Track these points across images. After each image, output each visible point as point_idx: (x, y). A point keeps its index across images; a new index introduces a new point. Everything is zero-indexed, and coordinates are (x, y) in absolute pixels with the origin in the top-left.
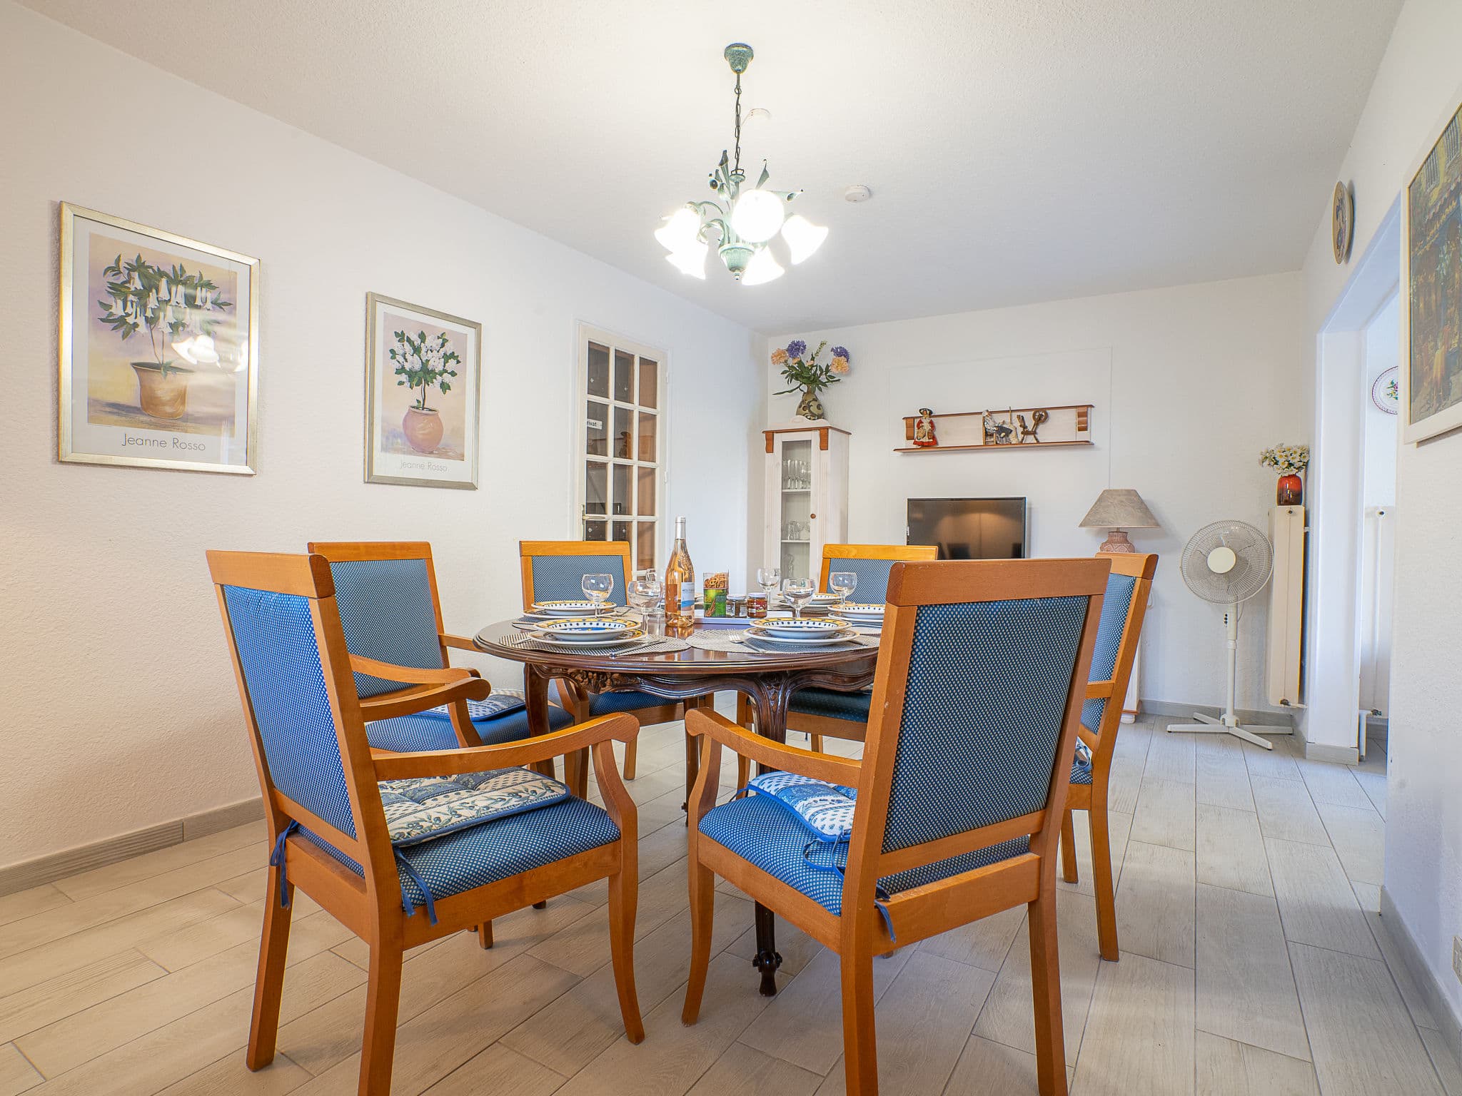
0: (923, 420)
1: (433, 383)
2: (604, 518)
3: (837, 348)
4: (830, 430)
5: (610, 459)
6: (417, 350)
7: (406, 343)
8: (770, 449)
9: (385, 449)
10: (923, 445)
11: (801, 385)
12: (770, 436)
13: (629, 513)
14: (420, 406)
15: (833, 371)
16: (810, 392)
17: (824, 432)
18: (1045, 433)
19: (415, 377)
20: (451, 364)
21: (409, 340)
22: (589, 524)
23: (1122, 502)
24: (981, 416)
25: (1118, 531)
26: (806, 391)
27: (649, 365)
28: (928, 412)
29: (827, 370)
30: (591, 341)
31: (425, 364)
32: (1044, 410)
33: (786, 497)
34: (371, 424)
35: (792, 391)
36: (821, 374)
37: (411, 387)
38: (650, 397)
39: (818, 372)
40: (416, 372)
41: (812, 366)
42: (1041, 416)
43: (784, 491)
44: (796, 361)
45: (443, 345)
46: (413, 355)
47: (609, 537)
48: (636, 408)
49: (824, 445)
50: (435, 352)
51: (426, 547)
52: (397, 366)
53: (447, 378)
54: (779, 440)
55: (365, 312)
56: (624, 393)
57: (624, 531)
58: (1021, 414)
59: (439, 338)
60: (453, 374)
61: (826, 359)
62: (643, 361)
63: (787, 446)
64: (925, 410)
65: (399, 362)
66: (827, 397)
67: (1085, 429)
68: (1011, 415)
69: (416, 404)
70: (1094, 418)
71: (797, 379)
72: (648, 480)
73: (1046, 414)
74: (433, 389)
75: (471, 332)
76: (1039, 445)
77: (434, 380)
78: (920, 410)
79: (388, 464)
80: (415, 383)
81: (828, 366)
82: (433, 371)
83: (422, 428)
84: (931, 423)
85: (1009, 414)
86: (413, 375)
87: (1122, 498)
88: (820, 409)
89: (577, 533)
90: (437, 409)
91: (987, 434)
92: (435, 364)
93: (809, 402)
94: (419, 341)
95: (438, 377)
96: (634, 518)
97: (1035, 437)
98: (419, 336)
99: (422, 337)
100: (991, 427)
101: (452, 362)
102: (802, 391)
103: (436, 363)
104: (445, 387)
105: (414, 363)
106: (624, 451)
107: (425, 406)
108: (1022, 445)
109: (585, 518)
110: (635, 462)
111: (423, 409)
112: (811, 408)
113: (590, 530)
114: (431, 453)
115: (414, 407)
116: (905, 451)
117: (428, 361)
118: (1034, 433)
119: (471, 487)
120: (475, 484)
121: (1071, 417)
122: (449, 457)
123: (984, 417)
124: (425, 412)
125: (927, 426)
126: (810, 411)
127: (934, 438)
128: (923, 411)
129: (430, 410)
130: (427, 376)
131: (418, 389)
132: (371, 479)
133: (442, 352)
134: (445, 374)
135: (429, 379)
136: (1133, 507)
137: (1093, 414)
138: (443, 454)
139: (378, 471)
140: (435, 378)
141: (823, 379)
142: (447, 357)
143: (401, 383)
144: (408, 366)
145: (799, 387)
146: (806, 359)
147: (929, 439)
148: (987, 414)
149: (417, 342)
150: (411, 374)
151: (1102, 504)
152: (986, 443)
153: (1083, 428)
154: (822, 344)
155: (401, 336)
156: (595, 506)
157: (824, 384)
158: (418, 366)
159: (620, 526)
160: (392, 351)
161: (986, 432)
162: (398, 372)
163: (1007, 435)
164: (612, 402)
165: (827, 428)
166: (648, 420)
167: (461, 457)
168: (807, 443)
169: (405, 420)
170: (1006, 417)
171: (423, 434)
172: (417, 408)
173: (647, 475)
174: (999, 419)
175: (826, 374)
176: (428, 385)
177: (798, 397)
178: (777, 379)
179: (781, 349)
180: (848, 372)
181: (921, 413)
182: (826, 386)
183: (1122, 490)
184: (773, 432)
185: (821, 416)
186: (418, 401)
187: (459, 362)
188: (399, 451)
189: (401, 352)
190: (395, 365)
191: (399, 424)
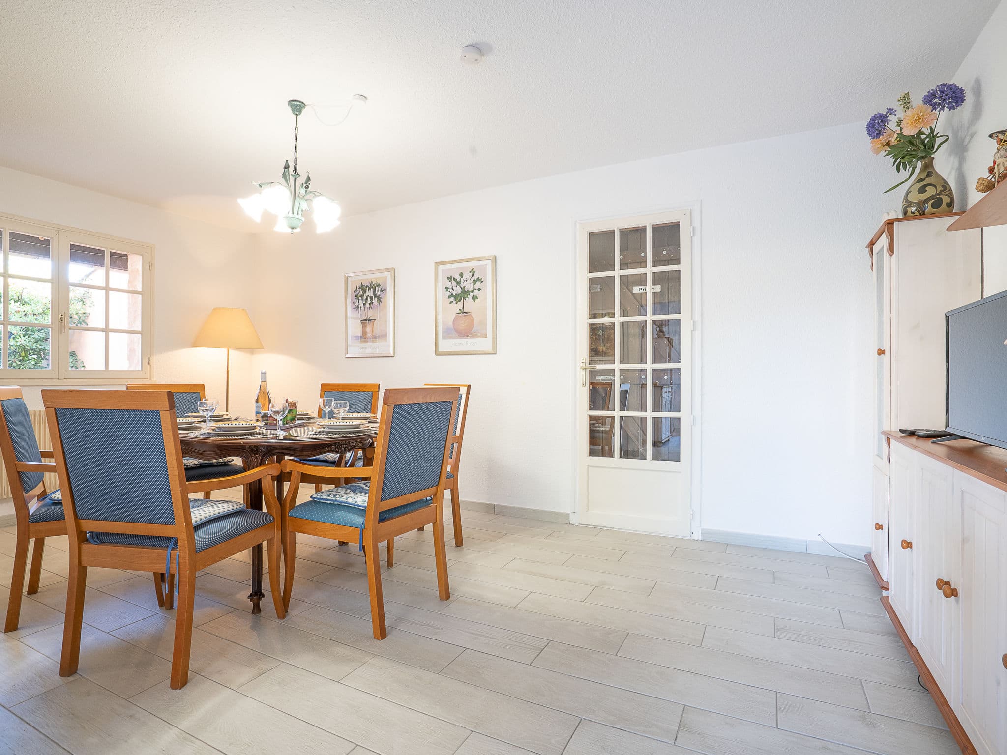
1: (468, 298)
2: (612, 367)
5: (615, 320)
6: (458, 283)
7: (453, 281)
9: (444, 338)
14: (462, 312)
20: (478, 285)
21: (455, 279)
22: (594, 372)
30: (591, 231)
31: (463, 289)
34: (437, 326)
37: (457, 303)
40: (459, 295)
45: (473, 275)
46: (457, 286)
48: (647, 270)
50: (468, 281)
53: (476, 293)
55: (434, 273)
59: (470, 272)
60: (479, 289)
62: (659, 227)
65: (450, 292)
69: (459, 311)
74: (469, 301)
75: (490, 262)
77: (469, 296)
79: (446, 345)
80: (458, 300)
82: (468, 291)
83: (463, 324)
86: (457, 296)
89: (578, 381)
90: (470, 311)
95: (471, 293)
96: (648, 366)
98: (460, 275)
99: (461, 275)
101: (478, 283)
103: (469, 286)
104: (475, 298)
105: (458, 290)
107: (464, 311)
109: (586, 368)
110: (647, 317)
111: (463, 313)
114: (468, 336)
115: (458, 313)
117: (464, 287)
119: (493, 353)
120: (495, 351)
122: (478, 337)
129: (467, 313)
130: (465, 295)
131: (460, 304)
132: (438, 354)
133: (472, 280)
134: (474, 291)
138: (474, 336)
139: (440, 350)
142: (475, 282)
143: (451, 303)
144: (454, 293)
149: (459, 278)
150: (456, 297)
155: (450, 279)
160: (446, 288)
162: (449, 297)
167: (485, 336)
169: (454, 321)
171: (463, 327)
172: (460, 313)
176: (466, 299)
186: (460, 310)
187: (482, 282)
188: (451, 338)
189: (451, 287)
190: (448, 294)
191: (451, 324)
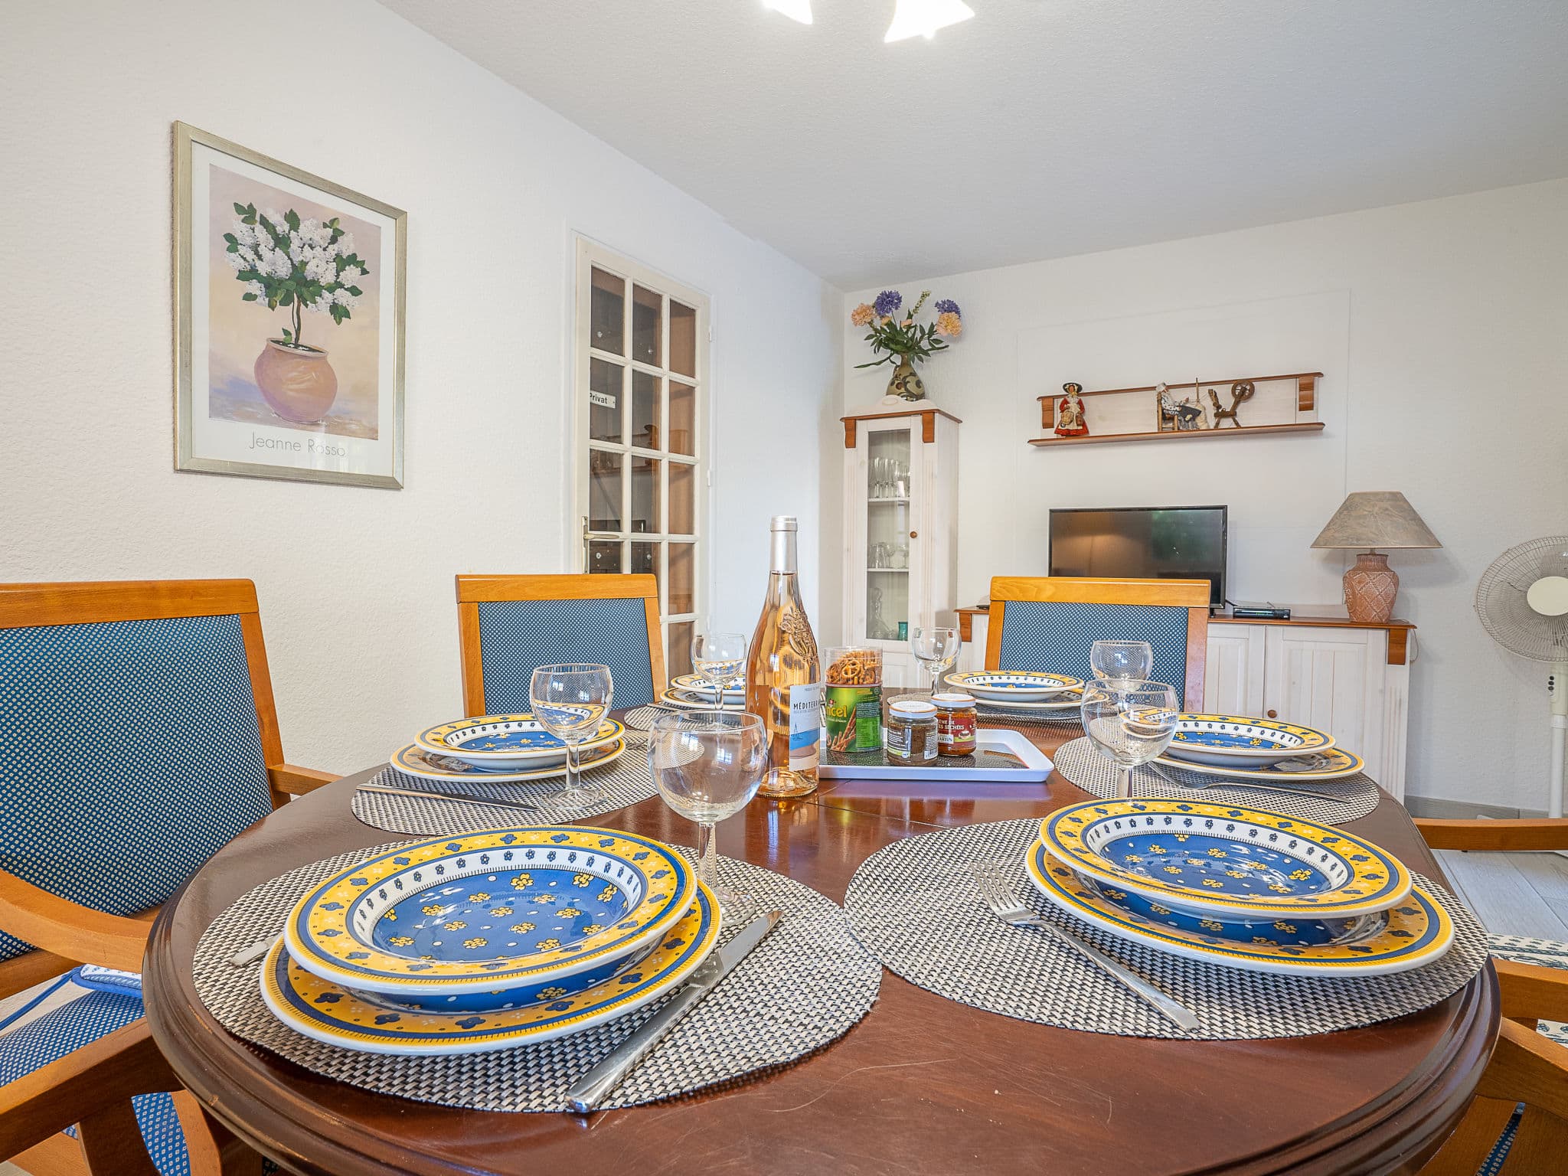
0: (1068, 400)
1: (315, 302)
2: (618, 537)
3: (944, 302)
4: (937, 415)
5: (627, 450)
6: (279, 241)
7: (258, 227)
8: (851, 442)
9: (215, 411)
10: (1068, 434)
11: (891, 355)
12: (851, 424)
13: (655, 530)
14: (288, 344)
15: (941, 333)
16: (905, 364)
17: (928, 418)
18: (1250, 415)
19: (277, 289)
20: (351, 275)
21: (264, 222)
22: (594, 546)
23: (1387, 509)
24: (1154, 393)
25: (1372, 553)
26: (899, 364)
27: (683, 313)
28: (1076, 388)
29: (932, 332)
30: (597, 266)
31: (298, 269)
32: (1250, 381)
33: (873, 509)
34: (187, 365)
35: (879, 363)
36: (922, 338)
37: (272, 307)
38: (685, 361)
39: (918, 335)
40: (281, 281)
41: (909, 327)
42: (1244, 390)
43: (871, 500)
44: (885, 321)
45: (334, 240)
46: (273, 250)
47: (627, 567)
48: (665, 374)
49: (928, 436)
50: (318, 250)
51: (246, 590)
52: (241, 264)
53: (343, 297)
54: (863, 429)
55: (169, 159)
56: (647, 350)
57: (649, 556)
58: (1214, 388)
59: (325, 226)
60: (355, 291)
61: (929, 317)
62: (675, 306)
63: (875, 438)
64: (1072, 385)
65: (245, 259)
66: (930, 371)
67: (1310, 407)
68: (1198, 390)
69: (282, 337)
70: (1322, 392)
71: (887, 346)
72: (683, 483)
73: (1253, 387)
74: (316, 316)
75: (387, 225)
76: (1242, 433)
77: (318, 299)
78: (1065, 385)
79: (223, 438)
80: (278, 299)
81: (932, 326)
82: (314, 282)
83: (293, 381)
84: (1080, 403)
85: (1195, 388)
86: (275, 285)
87: (1386, 505)
88: (919, 387)
89: (576, 563)
90: (325, 348)
91: (1166, 417)
92: (320, 270)
93: (905, 378)
94: (286, 227)
95: (325, 293)
96: (664, 537)
97: (1235, 421)
98: (286, 217)
99: (293, 219)
100: (1170, 406)
101: (352, 271)
102: (894, 363)
103: (320, 268)
104: (339, 312)
105: (276, 264)
106: (647, 435)
107: (300, 342)
108: (1216, 434)
109: (588, 536)
110: (664, 455)
111: (297, 346)
112: (908, 385)
113: (599, 556)
114: (314, 424)
115: (278, 342)
116: (1040, 443)
117: (304, 264)
118: (1232, 414)
119: (391, 484)
120: (399, 480)
121: (1289, 392)
122: (352, 434)
123: (1160, 393)
124: (300, 351)
125: (1074, 408)
126: (906, 390)
127: (1084, 424)
128: (1068, 387)
129: (311, 350)
130: (303, 289)
131: (285, 311)
132: (188, 465)
133: (332, 251)
134: (339, 291)
135: (306, 295)
136: (1405, 518)
137: (1321, 386)
138: (338, 427)
139: (200, 450)
140: (321, 296)
141: (925, 344)
142: (342, 262)
143: (249, 297)
144: (263, 268)
145: (889, 358)
146: (899, 318)
147: (1078, 425)
148: (1163, 388)
149: (283, 227)
150: (271, 284)
151: (1353, 514)
152: (1161, 430)
153: (1307, 406)
154: (924, 296)
155: (248, 214)
156: (603, 521)
157: (926, 353)
158: (284, 270)
159: (644, 550)
160: (229, 237)
161: (1163, 414)
162: (244, 276)
163: (1193, 419)
164: (628, 363)
165: (933, 412)
166: (683, 395)
167: (373, 434)
168: (904, 435)
169: (260, 365)
170: (1190, 394)
171: (296, 391)
172: (285, 344)
173: (681, 473)
174: (1180, 396)
175: (929, 337)
176: (307, 306)
177: (888, 373)
178: (858, 347)
179: (866, 304)
180: (958, 336)
181: (1066, 390)
182: (928, 355)
183: (1384, 493)
184: (855, 419)
185: (920, 396)
186: (286, 333)
187: (364, 272)
188: (250, 418)
189: (249, 241)
190: (236, 263)
191: (246, 367)
